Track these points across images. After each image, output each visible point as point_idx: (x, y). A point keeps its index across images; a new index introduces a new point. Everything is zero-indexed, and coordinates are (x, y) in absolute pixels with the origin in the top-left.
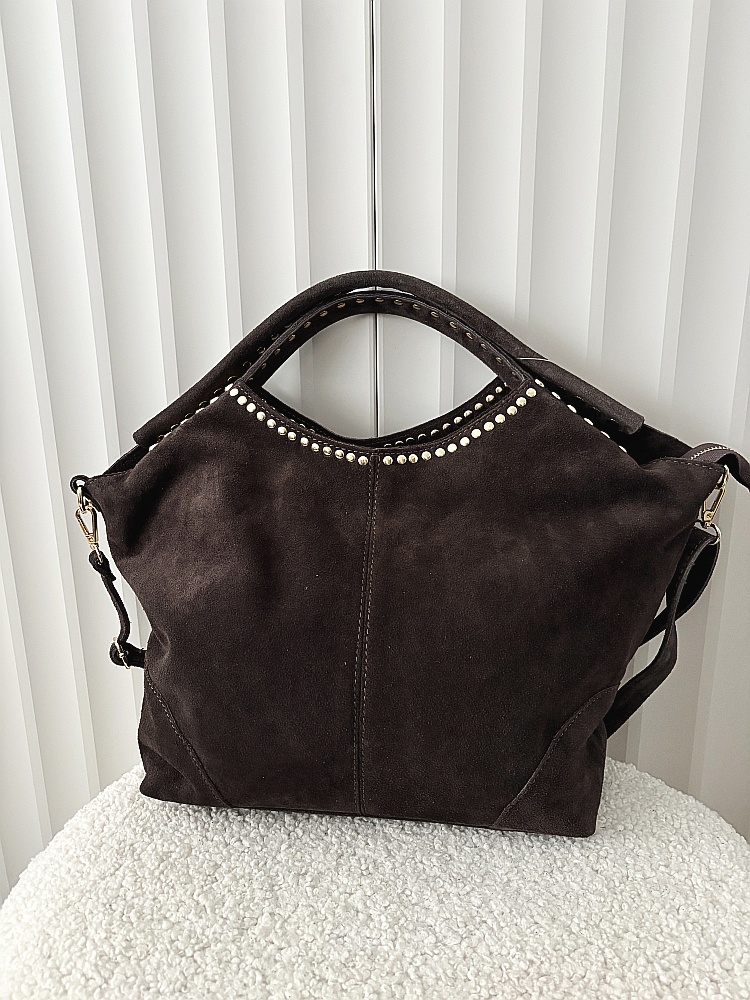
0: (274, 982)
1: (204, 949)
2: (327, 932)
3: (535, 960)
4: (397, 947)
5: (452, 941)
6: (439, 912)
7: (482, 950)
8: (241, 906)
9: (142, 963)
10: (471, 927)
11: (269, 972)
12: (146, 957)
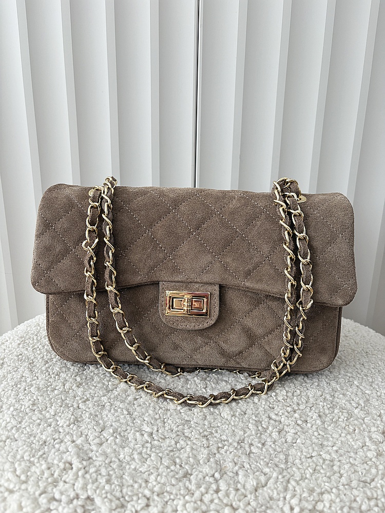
0: (136, 413)
1: (85, 402)
4: (208, 390)
9: (43, 412)
11: (131, 410)
12: (45, 410)
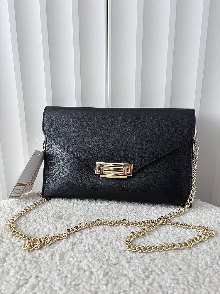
2: (68, 283)
3: (185, 288)
5: (139, 282)
6: (129, 267)
7: (155, 285)
8: (19, 274)
10: (147, 274)
